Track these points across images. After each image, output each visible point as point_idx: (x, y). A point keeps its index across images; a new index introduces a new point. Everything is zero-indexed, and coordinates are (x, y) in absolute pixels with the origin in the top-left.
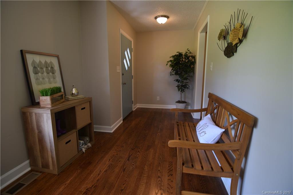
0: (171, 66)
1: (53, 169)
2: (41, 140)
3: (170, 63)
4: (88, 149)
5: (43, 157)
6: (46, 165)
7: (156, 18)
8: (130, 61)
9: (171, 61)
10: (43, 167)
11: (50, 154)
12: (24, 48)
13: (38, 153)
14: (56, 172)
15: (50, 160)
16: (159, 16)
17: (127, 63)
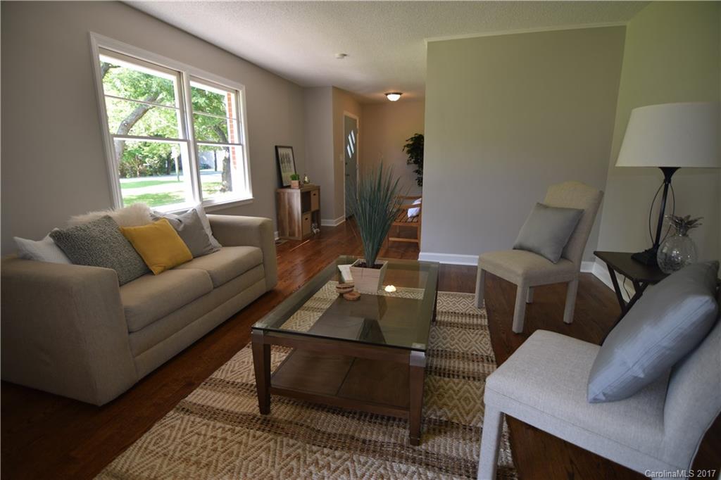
0: (409, 152)
1: (298, 236)
2: (291, 214)
3: (406, 149)
4: (317, 233)
5: (290, 227)
6: (292, 234)
7: (387, 95)
8: (355, 145)
9: (408, 146)
10: (290, 235)
11: (297, 223)
12: (278, 145)
13: (286, 224)
14: (300, 239)
15: (297, 229)
16: (390, 94)
17: (350, 149)
